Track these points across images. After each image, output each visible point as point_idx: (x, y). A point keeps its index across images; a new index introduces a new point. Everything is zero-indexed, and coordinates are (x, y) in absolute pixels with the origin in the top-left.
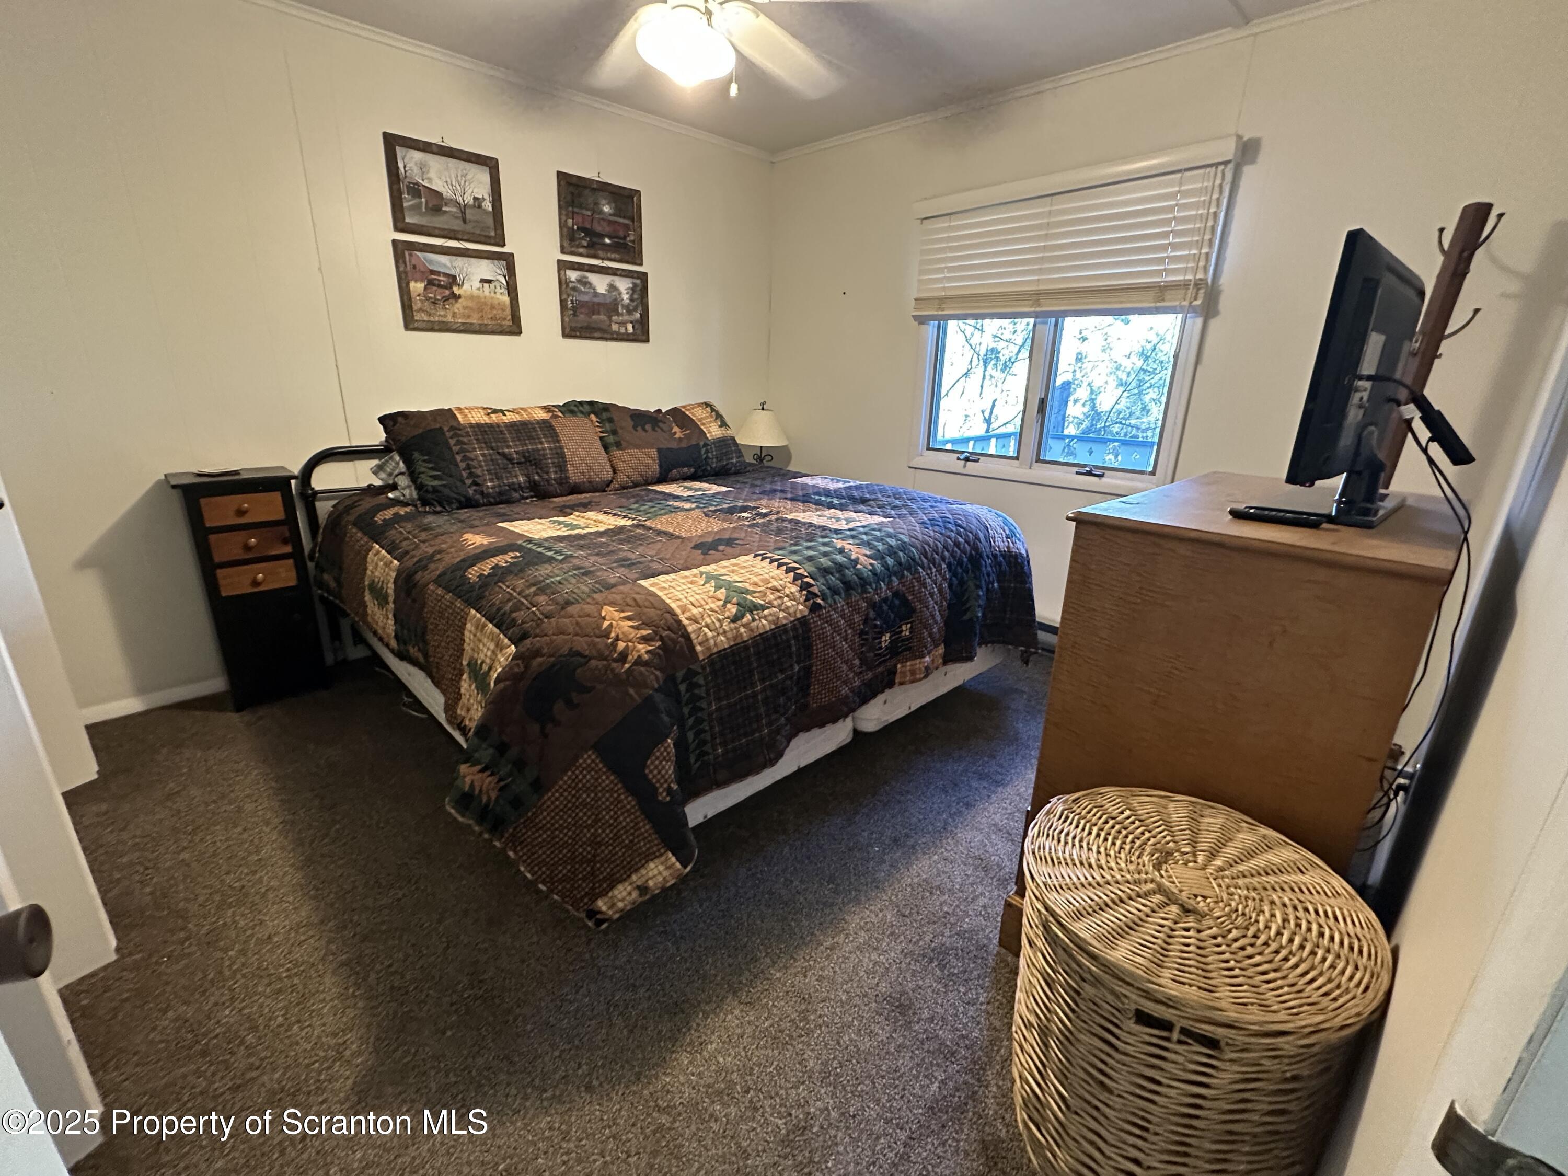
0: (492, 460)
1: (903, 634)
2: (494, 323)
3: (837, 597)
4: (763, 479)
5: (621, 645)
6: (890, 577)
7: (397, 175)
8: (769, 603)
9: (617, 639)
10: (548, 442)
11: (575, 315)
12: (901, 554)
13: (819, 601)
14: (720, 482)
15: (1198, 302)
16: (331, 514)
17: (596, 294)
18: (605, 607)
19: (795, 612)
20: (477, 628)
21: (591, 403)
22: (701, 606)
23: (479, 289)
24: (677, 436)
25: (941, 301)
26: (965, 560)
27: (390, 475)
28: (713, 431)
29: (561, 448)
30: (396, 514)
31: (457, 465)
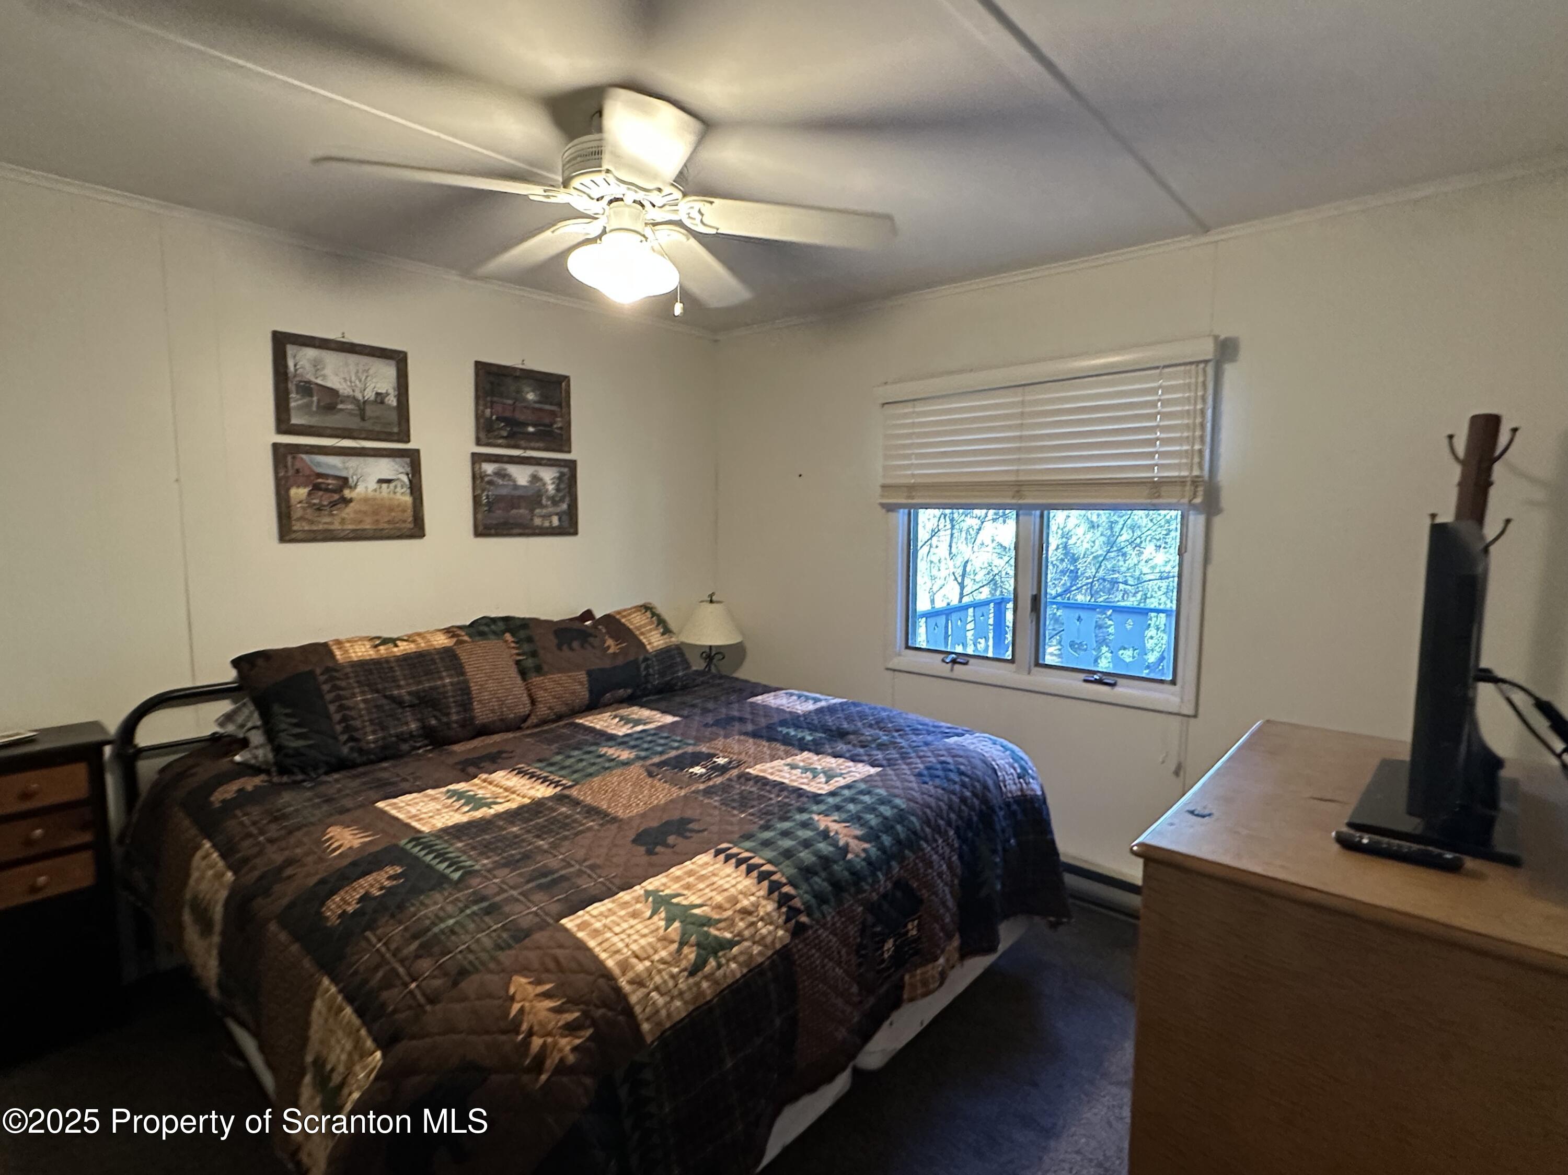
0: (376, 706)
1: (910, 934)
2: (391, 526)
3: (825, 907)
4: (716, 699)
5: (537, 1042)
6: (888, 863)
7: (286, 374)
8: (739, 934)
9: (531, 1033)
10: (450, 676)
11: (489, 511)
12: (899, 828)
13: (804, 919)
14: (663, 704)
15: (1198, 500)
16: (155, 784)
17: (516, 487)
18: (515, 978)
19: (773, 942)
20: (330, 1009)
21: (506, 619)
22: (648, 958)
23: (375, 490)
24: (611, 651)
25: (911, 489)
26: (975, 818)
27: (242, 726)
28: (654, 641)
29: (466, 682)
30: (241, 791)
31: (328, 717)
